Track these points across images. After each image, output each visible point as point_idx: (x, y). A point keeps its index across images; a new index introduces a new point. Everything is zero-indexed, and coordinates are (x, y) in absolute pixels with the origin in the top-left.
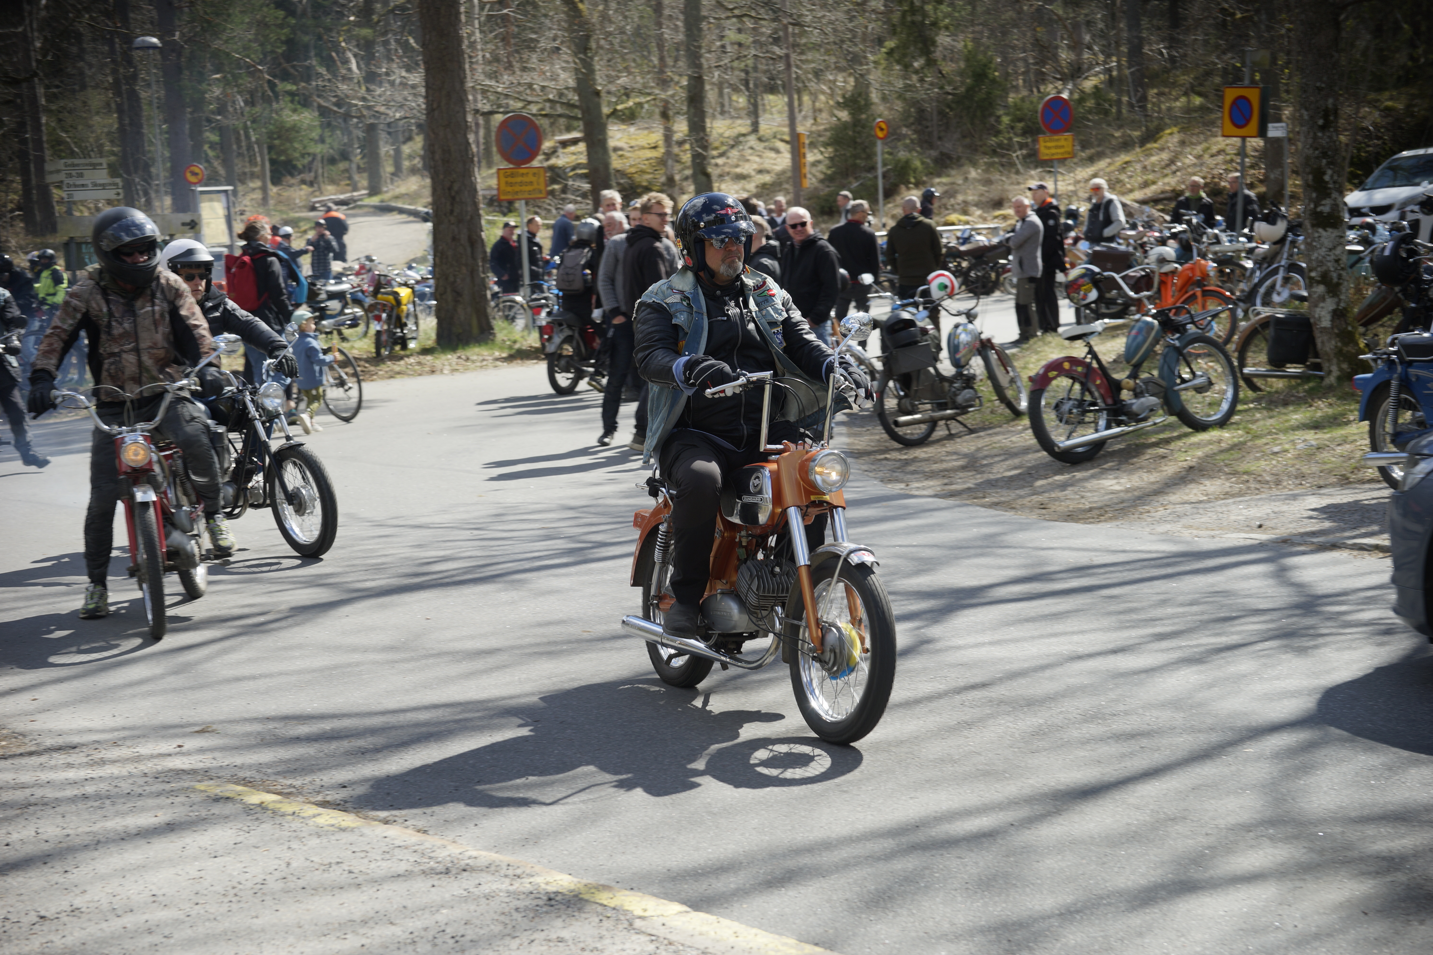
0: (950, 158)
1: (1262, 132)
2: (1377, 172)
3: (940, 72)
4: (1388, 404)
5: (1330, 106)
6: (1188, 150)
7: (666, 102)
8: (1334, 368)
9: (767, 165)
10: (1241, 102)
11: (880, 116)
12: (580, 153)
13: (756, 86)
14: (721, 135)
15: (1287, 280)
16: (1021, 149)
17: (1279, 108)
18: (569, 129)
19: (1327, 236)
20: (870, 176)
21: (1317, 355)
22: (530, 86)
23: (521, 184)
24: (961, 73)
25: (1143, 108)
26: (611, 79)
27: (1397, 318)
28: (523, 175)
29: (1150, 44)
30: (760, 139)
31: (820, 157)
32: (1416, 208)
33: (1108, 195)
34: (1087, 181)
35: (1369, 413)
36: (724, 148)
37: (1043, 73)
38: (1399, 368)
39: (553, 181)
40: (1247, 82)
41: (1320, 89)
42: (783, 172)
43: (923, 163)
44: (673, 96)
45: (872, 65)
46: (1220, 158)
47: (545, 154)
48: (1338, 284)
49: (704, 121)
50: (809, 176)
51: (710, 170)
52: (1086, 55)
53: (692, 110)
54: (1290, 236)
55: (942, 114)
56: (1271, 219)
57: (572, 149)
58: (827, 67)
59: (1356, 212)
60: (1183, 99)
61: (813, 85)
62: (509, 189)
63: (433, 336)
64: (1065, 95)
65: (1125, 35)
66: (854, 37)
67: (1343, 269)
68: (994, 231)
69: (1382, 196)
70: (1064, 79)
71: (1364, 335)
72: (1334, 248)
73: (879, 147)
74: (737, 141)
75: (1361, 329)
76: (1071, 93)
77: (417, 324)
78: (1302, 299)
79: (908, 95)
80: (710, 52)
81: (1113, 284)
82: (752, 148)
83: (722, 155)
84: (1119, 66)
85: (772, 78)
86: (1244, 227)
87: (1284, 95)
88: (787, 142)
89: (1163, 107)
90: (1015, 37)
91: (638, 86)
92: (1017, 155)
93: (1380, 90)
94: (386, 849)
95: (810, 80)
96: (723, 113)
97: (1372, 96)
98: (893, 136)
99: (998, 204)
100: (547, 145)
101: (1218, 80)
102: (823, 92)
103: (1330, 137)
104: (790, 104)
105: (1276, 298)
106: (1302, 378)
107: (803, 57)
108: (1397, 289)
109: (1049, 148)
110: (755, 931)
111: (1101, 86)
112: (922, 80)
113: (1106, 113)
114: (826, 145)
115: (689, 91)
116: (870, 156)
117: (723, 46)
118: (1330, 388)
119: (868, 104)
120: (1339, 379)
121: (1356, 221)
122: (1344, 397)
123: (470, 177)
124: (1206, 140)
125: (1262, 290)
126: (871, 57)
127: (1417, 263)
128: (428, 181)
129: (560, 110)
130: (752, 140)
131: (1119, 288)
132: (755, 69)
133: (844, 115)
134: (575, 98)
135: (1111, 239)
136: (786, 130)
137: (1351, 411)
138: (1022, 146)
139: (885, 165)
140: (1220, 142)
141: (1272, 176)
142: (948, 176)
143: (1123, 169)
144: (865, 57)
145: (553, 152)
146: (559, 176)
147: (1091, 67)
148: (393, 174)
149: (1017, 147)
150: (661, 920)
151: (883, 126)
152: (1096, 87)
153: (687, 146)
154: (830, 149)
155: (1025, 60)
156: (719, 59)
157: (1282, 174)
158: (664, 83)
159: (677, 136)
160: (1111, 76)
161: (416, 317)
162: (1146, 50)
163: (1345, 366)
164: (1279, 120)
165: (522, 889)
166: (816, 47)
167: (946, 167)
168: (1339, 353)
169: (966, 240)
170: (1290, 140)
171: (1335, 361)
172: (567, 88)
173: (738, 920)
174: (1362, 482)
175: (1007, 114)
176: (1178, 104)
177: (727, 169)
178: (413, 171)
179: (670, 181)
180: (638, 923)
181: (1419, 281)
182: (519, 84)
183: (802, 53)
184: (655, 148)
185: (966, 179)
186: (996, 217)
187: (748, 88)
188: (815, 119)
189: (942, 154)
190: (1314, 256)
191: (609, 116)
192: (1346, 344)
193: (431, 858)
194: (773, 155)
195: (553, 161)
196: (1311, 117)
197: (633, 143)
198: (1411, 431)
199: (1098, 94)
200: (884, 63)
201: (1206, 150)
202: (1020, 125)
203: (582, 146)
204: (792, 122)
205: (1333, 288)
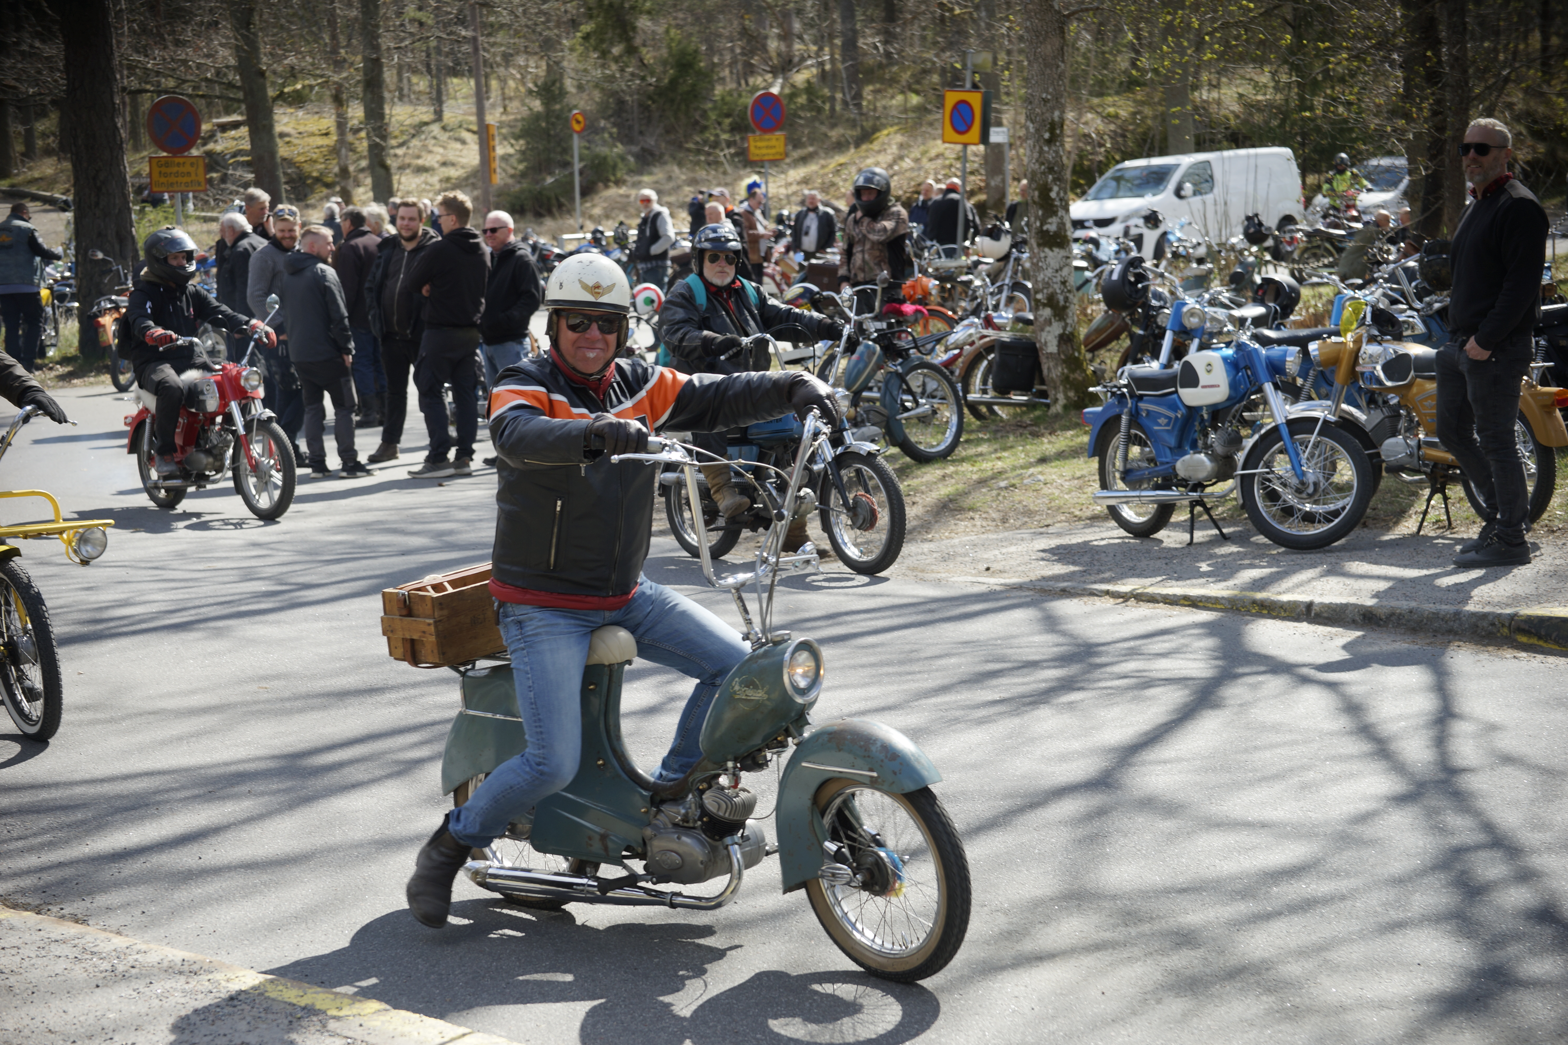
0: (652, 154)
1: (984, 138)
2: (1099, 182)
3: (641, 60)
4: (1119, 439)
5: (1056, 119)
6: (908, 152)
7: (339, 85)
8: (1061, 396)
9: (453, 157)
10: (962, 107)
11: (575, 107)
12: (243, 138)
13: (439, 70)
14: (401, 123)
15: (1010, 300)
16: (729, 146)
17: (999, 112)
18: (228, 112)
19: (1053, 256)
20: (566, 171)
21: (1043, 382)
22: (185, 62)
23: (177, 174)
24: (664, 62)
25: (859, 106)
26: (277, 58)
27: (1125, 342)
28: (178, 164)
29: (864, 37)
30: (444, 128)
31: (511, 151)
32: (1141, 222)
35: (1099, 449)
36: (405, 137)
37: (752, 65)
38: (1130, 402)
39: (210, 168)
40: (968, 85)
41: (1045, 101)
42: (470, 166)
43: (623, 159)
44: (346, 78)
45: (567, 52)
46: (939, 161)
47: (203, 138)
48: (1065, 308)
49: (382, 108)
50: (499, 171)
51: (389, 162)
52: (798, 46)
53: (369, 96)
54: (1015, 254)
55: (643, 106)
56: (994, 234)
57: (233, 133)
58: (518, 52)
59: (1079, 224)
60: (900, 98)
61: (501, 71)
62: (163, 180)
63: (76, 342)
64: (775, 90)
65: (838, 27)
66: (549, 20)
67: (1069, 291)
69: (1104, 207)
70: (775, 71)
71: (1091, 361)
72: (1061, 269)
73: (576, 143)
74: (419, 130)
75: (1088, 355)
76: (783, 87)
77: (56, 329)
78: (1028, 322)
79: (607, 85)
80: (387, 32)
82: (435, 138)
83: (401, 145)
84: (833, 60)
85: (457, 62)
86: (965, 239)
87: (1005, 98)
88: (474, 132)
89: (878, 104)
90: (722, 25)
91: (308, 67)
92: (724, 153)
93: (1101, 95)
94: (42, 944)
95: (498, 64)
96: (401, 98)
97: (1096, 101)
98: (591, 129)
100: (204, 128)
101: (936, 78)
102: (513, 78)
103: (1057, 152)
104: (478, 90)
106: (1030, 406)
107: (492, 40)
108: (1124, 314)
109: (758, 147)
111: (814, 80)
112: (622, 70)
113: (819, 110)
114: (517, 138)
115: (365, 74)
116: (567, 150)
117: (403, 26)
118: (1057, 416)
119: (563, 93)
120: (1065, 407)
121: (1080, 233)
122: (1074, 428)
123: (118, 166)
124: (924, 143)
126: (566, 43)
127: (1146, 289)
128: (67, 165)
129: (218, 90)
130: (435, 129)
132: (438, 51)
133: (537, 105)
134: (236, 78)
136: (473, 118)
138: (729, 144)
139: (581, 159)
140: (938, 146)
141: (993, 183)
142: (650, 174)
143: (837, 172)
144: (560, 43)
145: (212, 136)
146: (217, 163)
147: (803, 59)
148: (23, 155)
149: (724, 145)
150: (358, 1020)
151: (580, 118)
152: (808, 81)
153: (363, 134)
154: (522, 142)
155: (732, 50)
156: (398, 39)
157: (1003, 181)
158: (339, 64)
159: (352, 123)
160: (823, 70)
161: (56, 322)
162: (861, 43)
163: (1071, 394)
164: (999, 124)
165: (199, 987)
166: (505, 28)
167: (648, 164)
168: (1066, 380)
170: (1012, 148)
171: (1061, 388)
172: (227, 67)
175: (713, 108)
176: (894, 102)
177: (407, 161)
178: (48, 152)
179: (344, 172)
180: (332, 1025)
181: (1147, 306)
182: (173, 60)
183: (489, 35)
184: (327, 134)
185: (669, 178)
187: (429, 71)
188: (505, 108)
189: (643, 150)
190: (1040, 277)
191: (275, 99)
192: (1073, 371)
193: (93, 953)
194: (458, 146)
195: (212, 146)
196: (1037, 130)
197: (301, 129)
198: (1140, 468)
199: (810, 89)
200: (580, 49)
201: (924, 153)
202: (728, 121)
203: (244, 131)
204: (480, 113)
205: (1060, 312)
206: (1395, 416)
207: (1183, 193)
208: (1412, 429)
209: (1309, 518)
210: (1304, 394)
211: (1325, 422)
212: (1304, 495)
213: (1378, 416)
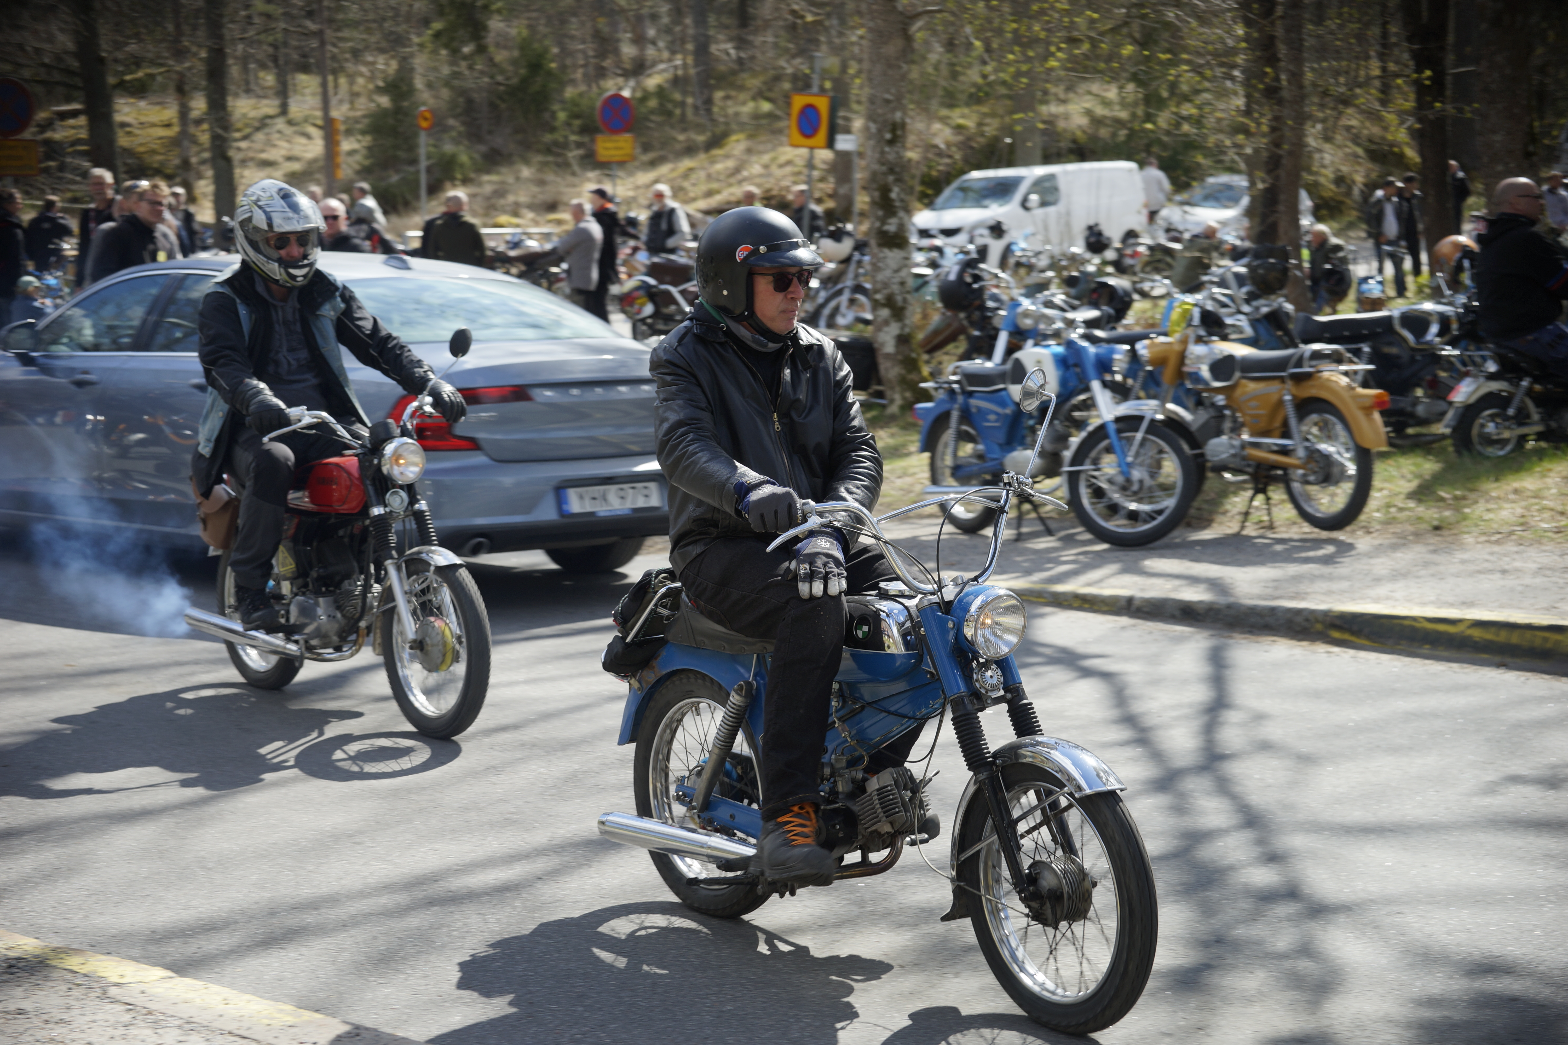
0: (500, 154)
1: (830, 144)
2: (947, 192)
3: (491, 60)
4: (949, 436)
5: (898, 120)
6: (754, 158)
7: (181, 75)
8: (897, 397)
9: (297, 151)
10: (809, 111)
11: (424, 104)
12: (81, 127)
13: (286, 63)
14: (244, 115)
15: (852, 301)
16: (577, 148)
17: (848, 119)
18: (68, 100)
19: (892, 256)
20: (411, 169)
21: (880, 382)
22: (21, 46)
23: (8, 158)
24: (514, 62)
25: (709, 111)
26: (118, 46)
27: (962, 345)
28: (10, 147)
29: (716, 43)
30: (290, 123)
31: (356, 146)
32: (986, 232)
33: (671, 203)
34: (648, 186)
35: (930, 444)
36: (247, 131)
37: (603, 68)
38: (960, 399)
39: (48, 157)
40: (815, 89)
41: (887, 101)
42: (314, 161)
43: (471, 158)
44: (190, 69)
45: (415, 48)
46: (788, 169)
47: (39, 126)
48: (903, 309)
49: (225, 100)
50: (344, 166)
51: (231, 153)
52: (650, 51)
53: (212, 87)
54: (857, 256)
55: (493, 106)
56: (837, 236)
57: (72, 122)
58: (367, 48)
59: (925, 233)
60: (751, 104)
61: (350, 66)
64: (626, 93)
65: (691, 31)
66: (397, 15)
67: (908, 292)
68: (547, 236)
69: (951, 217)
70: (627, 74)
71: (928, 362)
72: (900, 269)
73: (423, 139)
74: (263, 123)
75: (925, 357)
76: (634, 90)
78: (867, 322)
79: (456, 83)
80: (233, 22)
81: (669, 299)
82: (279, 132)
83: (245, 138)
84: (685, 65)
85: (304, 56)
87: (855, 106)
88: (319, 127)
89: (730, 111)
90: (574, 27)
91: (150, 55)
92: (573, 154)
93: (951, 106)
95: (347, 60)
96: (248, 91)
97: (944, 112)
98: (438, 127)
99: (552, 207)
100: (42, 115)
101: (787, 86)
102: (362, 75)
103: (897, 153)
104: (324, 85)
105: (841, 321)
107: (340, 34)
108: (962, 315)
109: (606, 149)
110: (248, 997)
111: (666, 85)
112: (471, 68)
113: (669, 114)
114: (363, 133)
115: (209, 64)
116: (412, 147)
117: (249, 17)
118: (893, 417)
119: (412, 90)
120: (901, 407)
121: (926, 242)
122: (907, 427)
124: (774, 149)
125: (826, 311)
126: (416, 40)
127: (981, 290)
129: (57, 76)
130: (280, 124)
131: (675, 302)
132: (285, 44)
133: (384, 101)
134: (75, 64)
135: (672, 251)
136: (319, 113)
137: (912, 442)
138: (579, 145)
139: (429, 157)
140: (788, 153)
141: (841, 191)
142: (498, 173)
143: (686, 175)
144: (409, 39)
145: (48, 125)
146: (55, 152)
147: (654, 64)
149: (573, 146)
150: (142, 987)
151: (428, 115)
152: (660, 86)
153: (206, 126)
154: (368, 138)
155: (583, 52)
156: (244, 31)
157: (852, 189)
158: (180, 54)
159: (195, 114)
160: (675, 75)
162: (714, 48)
163: (906, 394)
164: (847, 131)
166: (354, 24)
167: (496, 164)
168: (902, 381)
169: (516, 245)
170: (861, 155)
171: (898, 389)
172: (66, 52)
173: (230, 985)
174: (922, 517)
175: (563, 109)
176: (745, 109)
177: (251, 154)
179: (186, 164)
180: (113, 991)
181: (983, 308)
182: (9, 44)
183: (338, 29)
184: (168, 125)
185: (518, 179)
186: (550, 221)
187: (277, 66)
188: (352, 104)
189: (492, 149)
190: (880, 277)
191: (115, 87)
192: (910, 371)
194: (303, 140)
195: (49, 134)
196: (880, 131)
197: (143, 119)
198: (970, 465)
199: (660, 92)
200: (430, 46)
201: (774, 159)
202: (577, 123)
203: (82, 120)
204: (326, 106)
205: (898, 312)
206: (1221, 417)
207: (1029, 205)
208: (1236, 429)
209: (1133, 516)
210: (1133, 395)
211: (1153, 421)
212: (1128, 493)
213: (1203, 415)
